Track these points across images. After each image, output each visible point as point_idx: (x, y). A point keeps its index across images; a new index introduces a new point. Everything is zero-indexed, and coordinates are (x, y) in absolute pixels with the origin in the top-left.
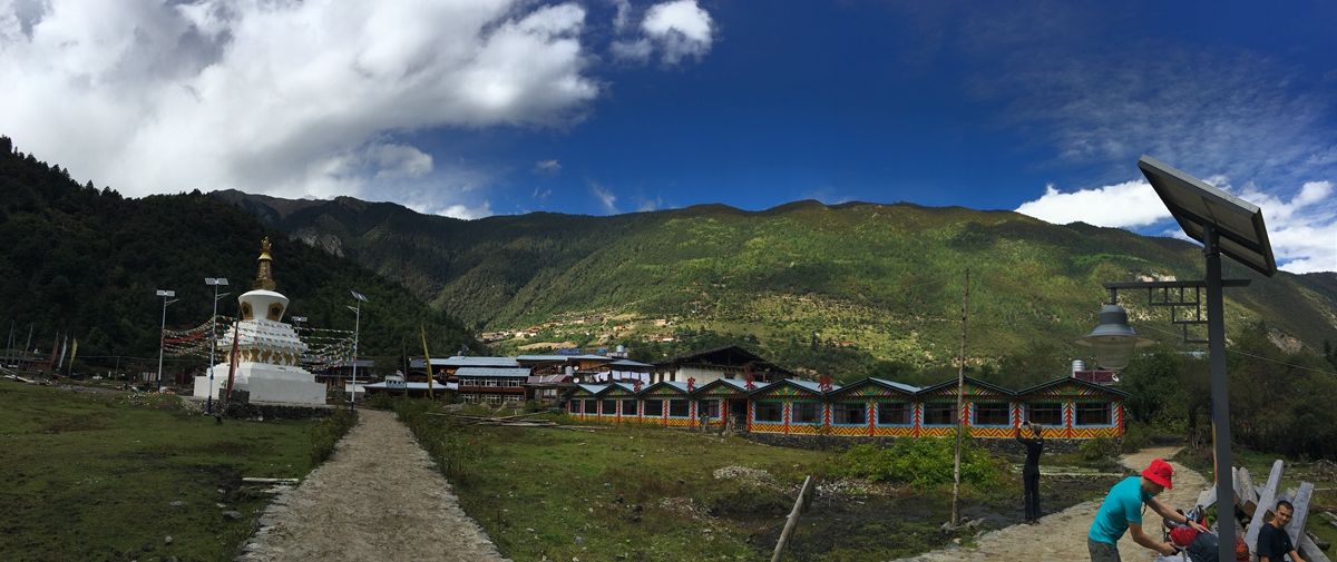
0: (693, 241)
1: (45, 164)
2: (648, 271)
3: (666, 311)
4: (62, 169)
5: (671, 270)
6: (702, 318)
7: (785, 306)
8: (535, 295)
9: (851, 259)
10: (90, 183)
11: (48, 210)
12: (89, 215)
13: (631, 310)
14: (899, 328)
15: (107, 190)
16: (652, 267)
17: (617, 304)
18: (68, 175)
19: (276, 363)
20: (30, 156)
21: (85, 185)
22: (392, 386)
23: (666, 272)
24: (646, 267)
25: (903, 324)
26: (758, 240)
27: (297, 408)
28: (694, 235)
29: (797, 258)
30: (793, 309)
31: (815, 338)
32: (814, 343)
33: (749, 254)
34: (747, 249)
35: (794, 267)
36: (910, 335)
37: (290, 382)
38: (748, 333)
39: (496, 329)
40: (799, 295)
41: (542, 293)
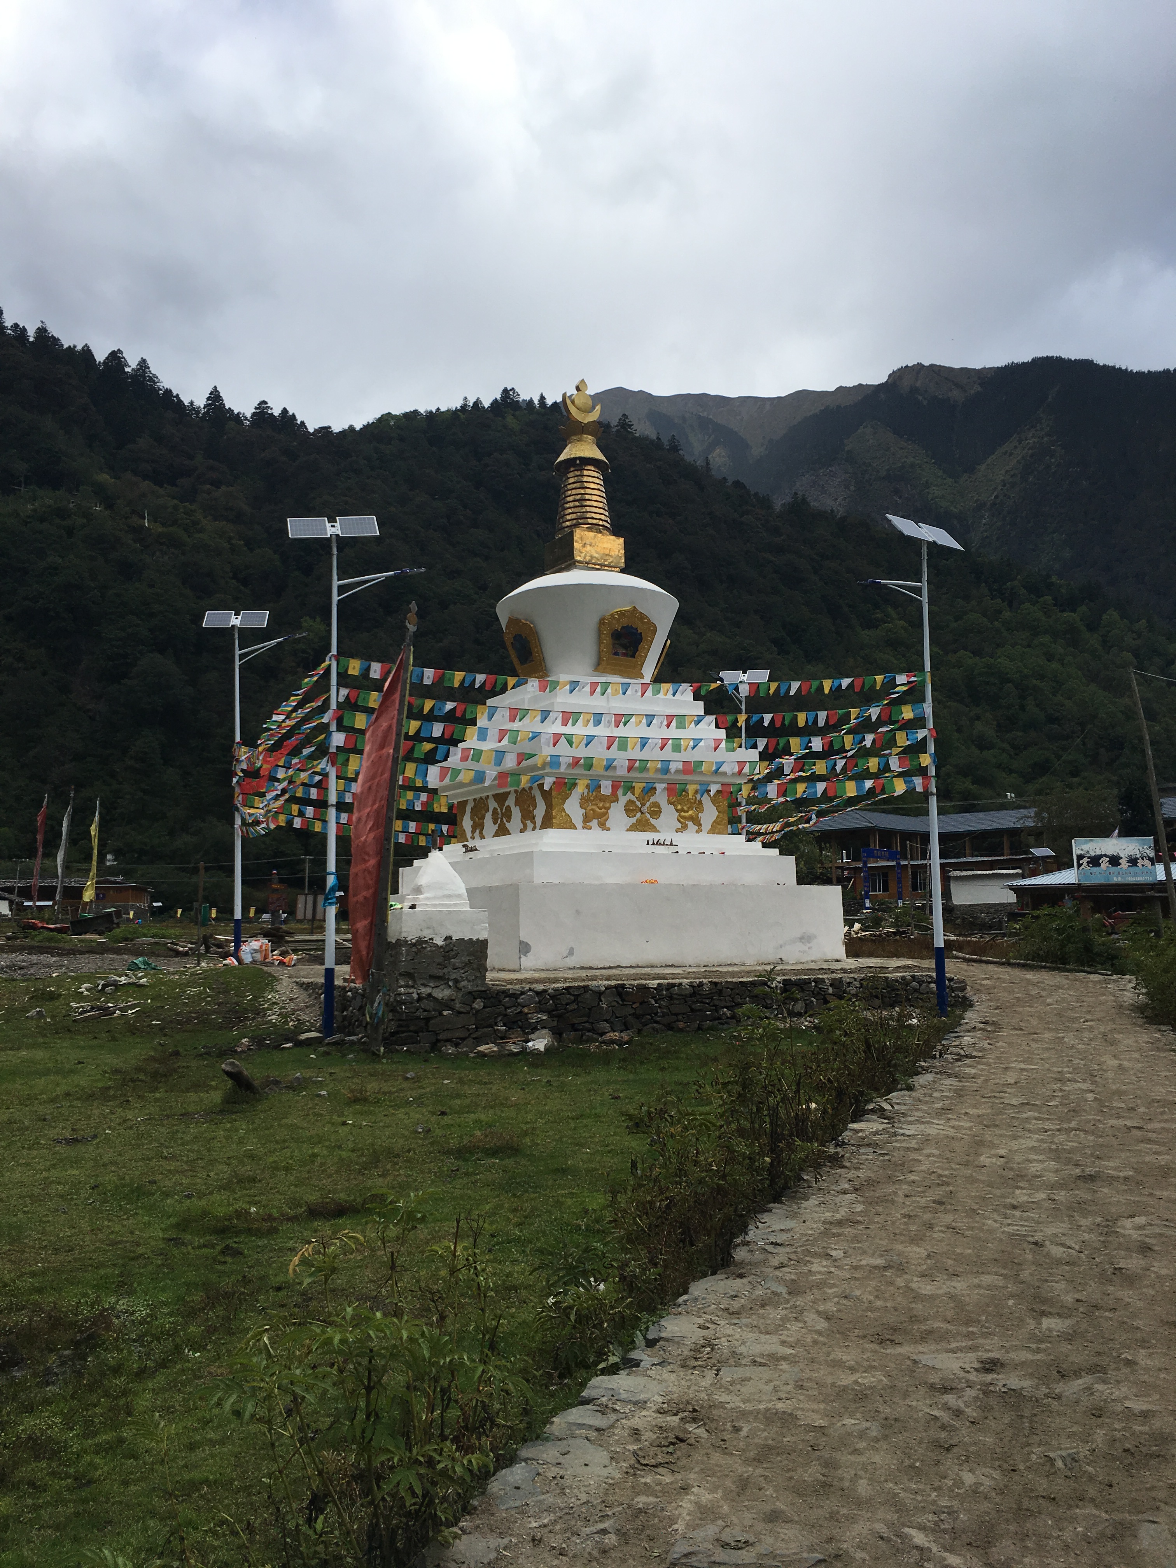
1: (87, 352)
4: (132, 362)
10: (215, 397)
11: (104, 477)
12: (217, 484)
15: (262, 411)
18: (153, 379)
19: (642, 826)
20: (42, 332)
21: (201, 402)
22: (1103, 875)
27: (696, 989)
37: (689, 892)
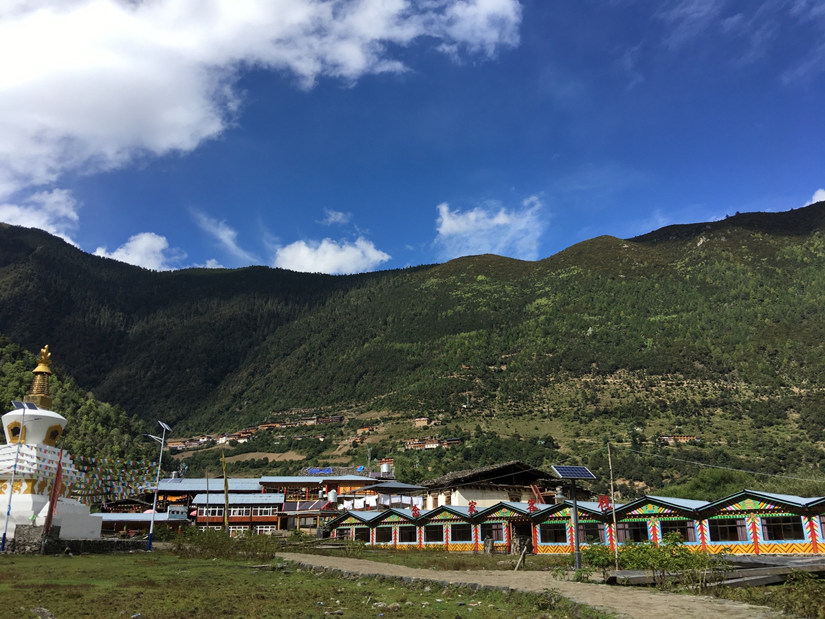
0: (459, 308)
2: (401, 351)
3: (428, 407)
5: (431, 350)
6: (477, 415)
7: (588, 391)
8: (249, 384)
9: (676, 312)
13: (379, 406)
14: (766, 408)
16: (406, 346)
17: (362, 397)
23: (426, 353)
24: (398, 346)
25: (771, 401)
26: (543, 301)
28: (459, 300)
29: (596, 322)
30: (599, 394)
31: (635, 435)
32: (634, 442)
33: (532, 322)
34: (529, 316)
35: (594, 336)
36: (785, 417)
38: (542, 433)
39: (189, 433)
40: (604, 374)
41: (259, 382)
